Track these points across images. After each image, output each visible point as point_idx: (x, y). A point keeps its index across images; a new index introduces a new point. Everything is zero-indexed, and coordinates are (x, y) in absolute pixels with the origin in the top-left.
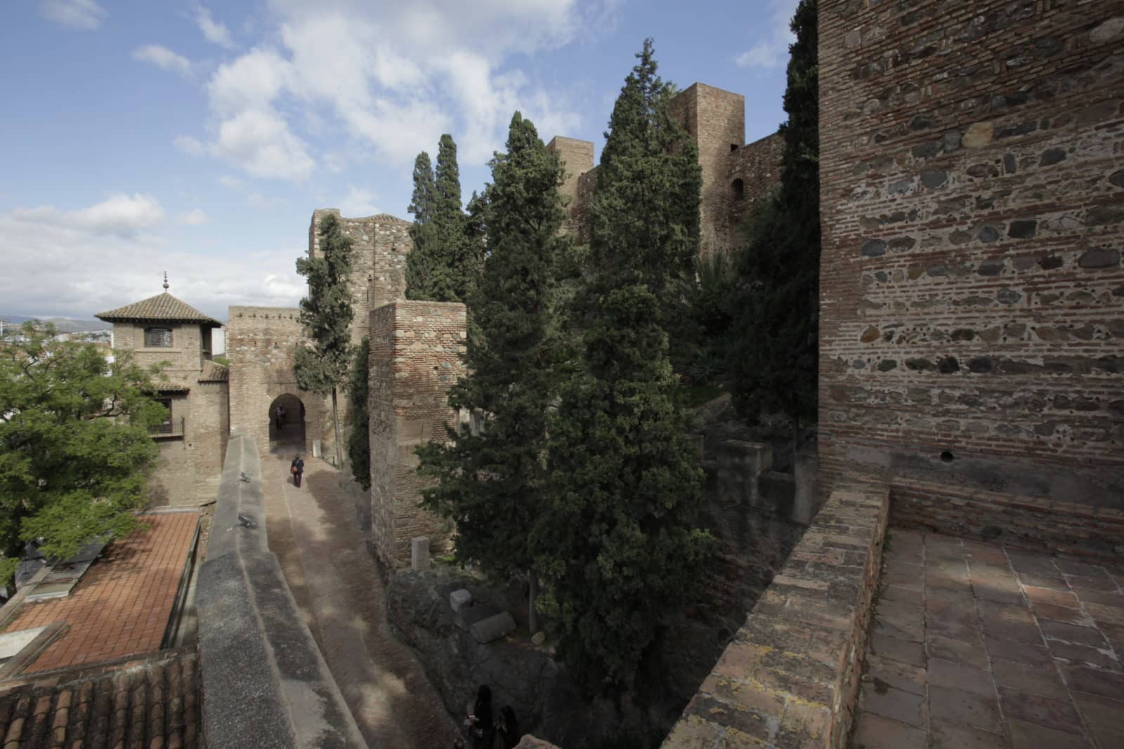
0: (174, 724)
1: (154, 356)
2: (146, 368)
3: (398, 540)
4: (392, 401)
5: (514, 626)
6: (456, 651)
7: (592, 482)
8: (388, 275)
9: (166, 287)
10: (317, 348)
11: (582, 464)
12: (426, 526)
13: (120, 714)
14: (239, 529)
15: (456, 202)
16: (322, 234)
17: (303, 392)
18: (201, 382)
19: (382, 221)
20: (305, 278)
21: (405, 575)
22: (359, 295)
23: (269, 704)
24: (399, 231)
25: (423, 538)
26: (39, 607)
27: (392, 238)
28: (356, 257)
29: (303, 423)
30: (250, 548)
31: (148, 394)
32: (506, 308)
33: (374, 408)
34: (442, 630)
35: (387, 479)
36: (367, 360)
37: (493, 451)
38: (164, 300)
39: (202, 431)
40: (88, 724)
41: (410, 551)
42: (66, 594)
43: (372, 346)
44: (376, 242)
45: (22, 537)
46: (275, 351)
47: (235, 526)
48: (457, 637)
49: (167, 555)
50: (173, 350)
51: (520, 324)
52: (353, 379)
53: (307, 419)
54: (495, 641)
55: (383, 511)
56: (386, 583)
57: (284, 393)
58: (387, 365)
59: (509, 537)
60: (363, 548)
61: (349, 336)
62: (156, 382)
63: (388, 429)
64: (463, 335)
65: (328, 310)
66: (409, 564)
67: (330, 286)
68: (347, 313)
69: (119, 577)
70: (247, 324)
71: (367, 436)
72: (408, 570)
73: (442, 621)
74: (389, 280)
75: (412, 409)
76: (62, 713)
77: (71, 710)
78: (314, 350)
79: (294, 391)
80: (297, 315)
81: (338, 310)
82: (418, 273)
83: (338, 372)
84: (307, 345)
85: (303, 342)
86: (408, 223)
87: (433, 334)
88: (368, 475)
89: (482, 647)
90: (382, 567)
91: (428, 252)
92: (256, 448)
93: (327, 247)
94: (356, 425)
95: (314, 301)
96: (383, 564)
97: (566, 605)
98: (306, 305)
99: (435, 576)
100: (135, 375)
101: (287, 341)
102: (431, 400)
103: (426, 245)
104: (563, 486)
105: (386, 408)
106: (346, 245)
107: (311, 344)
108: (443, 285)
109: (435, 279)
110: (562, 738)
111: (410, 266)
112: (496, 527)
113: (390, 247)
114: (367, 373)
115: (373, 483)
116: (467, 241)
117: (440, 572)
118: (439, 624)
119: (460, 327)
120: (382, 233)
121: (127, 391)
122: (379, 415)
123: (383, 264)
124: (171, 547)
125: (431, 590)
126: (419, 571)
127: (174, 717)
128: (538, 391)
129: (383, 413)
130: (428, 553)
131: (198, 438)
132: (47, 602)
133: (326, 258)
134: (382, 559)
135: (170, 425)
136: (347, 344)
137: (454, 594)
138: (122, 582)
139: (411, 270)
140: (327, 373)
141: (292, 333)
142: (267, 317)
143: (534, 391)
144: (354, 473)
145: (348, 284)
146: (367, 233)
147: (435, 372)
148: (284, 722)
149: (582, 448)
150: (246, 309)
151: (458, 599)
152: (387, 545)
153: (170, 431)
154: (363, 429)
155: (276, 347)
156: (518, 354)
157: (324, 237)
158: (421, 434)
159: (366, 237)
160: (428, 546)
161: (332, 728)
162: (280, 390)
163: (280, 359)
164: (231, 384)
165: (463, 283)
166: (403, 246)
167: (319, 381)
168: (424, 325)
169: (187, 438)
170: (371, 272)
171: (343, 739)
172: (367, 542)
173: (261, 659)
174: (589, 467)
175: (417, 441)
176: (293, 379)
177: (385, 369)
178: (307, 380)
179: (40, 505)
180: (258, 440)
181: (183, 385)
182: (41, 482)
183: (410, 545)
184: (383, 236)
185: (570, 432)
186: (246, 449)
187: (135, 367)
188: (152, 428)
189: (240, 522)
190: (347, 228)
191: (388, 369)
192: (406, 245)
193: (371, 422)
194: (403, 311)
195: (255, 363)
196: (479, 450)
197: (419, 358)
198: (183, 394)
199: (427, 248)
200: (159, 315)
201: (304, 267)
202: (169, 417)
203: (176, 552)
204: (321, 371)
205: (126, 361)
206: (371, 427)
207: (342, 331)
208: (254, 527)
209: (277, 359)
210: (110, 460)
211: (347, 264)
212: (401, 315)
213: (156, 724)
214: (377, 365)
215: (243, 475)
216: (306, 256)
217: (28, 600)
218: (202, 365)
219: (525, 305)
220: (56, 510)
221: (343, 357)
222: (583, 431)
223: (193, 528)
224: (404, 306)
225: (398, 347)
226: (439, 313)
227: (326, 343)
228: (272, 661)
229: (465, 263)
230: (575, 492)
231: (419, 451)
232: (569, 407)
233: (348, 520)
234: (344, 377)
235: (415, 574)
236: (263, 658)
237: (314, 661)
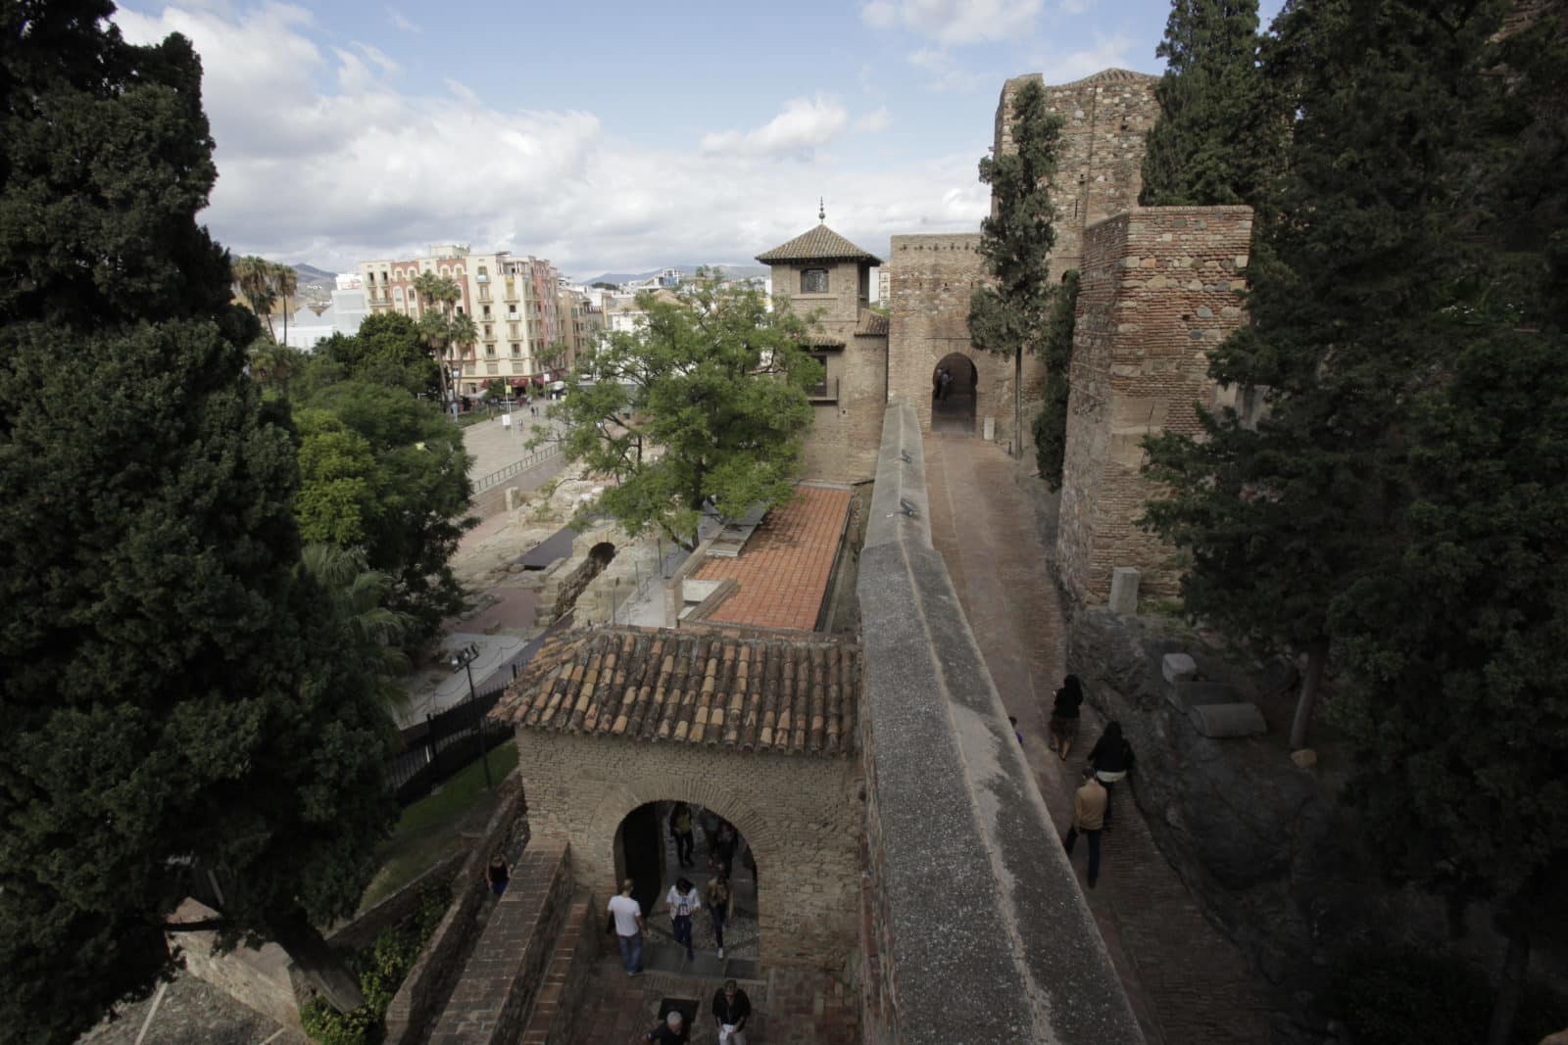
0: (832, 709)
1: (809, 303)
2: (803, 319)
3: (1094, 566)
4: (1109, 366)
5: (1264, 728)
6: (1161, 734)
7: (1508, 529)
8: (1110, 172)
9: (822, 217)
10: (1000, 289)
11: (1487, 494)
12: (1138, 554)
13: (788, 683)
14: (900, 517)
15: (1249, 21)
16: (1016, 117)
17: (978, 352)
18: (857, 336)
19: (1108, 81)
20: (989, 188)
21: (1099, 615)
22: (1063, 208)
23: (936, 724)
24: (1135, 93)
25: (1131, 570)
26: (717, 562)
27: (1122, 108)
28: (1064, 147)
29: (973, 394)
30: (914, 543)
31: (806, 348)
32: (1352, 202)
33: (1078, 377)
34: (1144, 700)
35: (1088, 480)
36: (1073, 306)
37: (1283, 455)
38: (820, 234)
39: (857, 396)
40: (763, 681)
41: (1110, 584)
42: (735, 554)
43: (1084, 283)
44: (1096, 118)
45: (702, 492)
46: (944, 296)
47: (897, 513)
48: (1166, 715)
49: (820, 534)
50: (829, 296)
51: (1379, 231)
52: (1049, 333)
53: (979, 388)
54: (1227, 739)
55: (1076, 524)
56: (1068, 619)
57: (953, 351)
58: (1107, 312)
59: (1286, 595)
60: (1041, 568)
61: (1047, 271)
62: (813, 336)
63: (1098, 408)
64: (1242, 261)
65: (1019, 233)
66: (1105, 601)
67: (1023, 196)
68: (1045, 237)
69: (778, 548)
70: (912, 259)
71: (1064, 415)
72: (1103, 609)
73: (1145, 687)
74: (1111, 180)
75: (1139, 381)
76: (743, 666)
77: (751, 664)
78: (997, 292)
79: (966, 349)
80: (978, 242)
81: (1033, 233)
82: (1165, 162)
83: (1027, 324)
84: (986, 286)
85: (981, 282)
86: (1152, 78)
87: (1188, 262)
88: (1060, 471)
89: (1204, 742)
90: (1066, 598)
91: (1186, 124)
92: (917, 421)
93: (1023, 136)
94: (1048, 400)
95: (1001, 220)
96: (1068, 594)
97: (1387, 725)
98: (989, 226)
99: (1142, 626)
100: (792, 327)
101: (959, 281)
102: (1172, 369)
103: (1184, 110)
104: (1431, 530)
105: (1097, 378)
106: (1052, 128)
107: (991, 284)
108: (1212, 175)
109: (1199, 168)
110: (1322, 912)
111: (1151, 152)
112: (1263, 575)
113: (1118, 123)
114: (1073, 325)
115: (1066, 483)
116: (1271, 90)
117: (1153, 621)
118: (1138, 693)
119: (1237, 249)
120: (1107, 101)
121: (785, 344)
122: (1086, 387)
123: (1103, 153)
124: (824, 526)
125: (1134, 643)
126: (1118, 614)
127: (833, 703)
128: (1394, 358)
129: (1092, 385)
130: (1135, 592)
131: (852, 404)
132: (722, 559)
133: (1021, 153)
134: (1066, 587)
135: (825, 387)
136: (1042, 284)
137: (1169, 657)
138: (780, 553)
139: (1153, 157)
140: (1011, 326)
141: (967, 270)
142: (936, 248)
143: (1385, 356)
144: (1040, 466)
145: (1050, 191)
146: (1082, 106)
147: (1184, 325)
148: (952, 749)
149: (1494, 466)
150: (911, 238)
151: (1175, 666)
152: (1077, 570)
153: (824, 394)
154: (1059, 406)
155: (946, 290)
156: (1360, 290)
157: (1019, 122)
158: (1149, 419)
159: (1080, 114)
160: (1136, 583)
161: (1006, 776)
162: (947, 349)
163: (954, 305)
164: (891, 338)
165: (1252, 168)
166: (1140, 119)
167: (1001, 336)
168: (1174, 247)
169: (841, 404)
170: (1084, 170)
171: (1020, 793)
172: (1048, 561)
173: (927, 671)
174: (1506, 501)
175: (1142, 429)
176: (965, 333)
177: (1102, 319)
178: (984, 334)
179: (716, 461)
180: (919, 411)
181: (838, 339)
182: (715, 440)
183: (1110, 576)
184: (1108, 108)
185: (1468, 432)
186: (906, 421)
187: (792, 317)
188: (809, 390)
189: (901, 509)
190: (1053, 102)
191: (1107, 318)
192: (1146, 117)
193: (1072, 397)
194: (1142, 226)
195: (920, 311)
196: (1253, 451)
197: (1157, 301)
198: (838, 349)
199: (1184, 116)
200: (815, 253)
201: (990, 171)
202: (824, 378)
203: (828, 533)
204: (1004, 322)
205: (783, 310)
206: (1071, 404)
207: (1037, 264)
208: (917, 518)
209: (946, 306)
210: (771, 422)
211: (1051, 159)
212: (1136, 232)
213: (818, 704)
214: (1090, 312)
215: (904, 452)
216: (991, 155)
217: (709, 553)
218: (859, 313)
219: (1392, 194)
220: (727, 469)
221: (1035, 301)
222: (1502, 435)
223: (845, 508)
224: (1142, 217)
225: (1127, 284)
226: (1203, 224)
227: (1012, 282)
228: (940, 677)
229: (1259, 133)
230: (1458, 543)
231: (1149, 445)
232: (1476, 387)
233: (1023, 528)
234: (1034, 332)
235: (1113, 617)
236: (930, 671)
237: (986, 692)
